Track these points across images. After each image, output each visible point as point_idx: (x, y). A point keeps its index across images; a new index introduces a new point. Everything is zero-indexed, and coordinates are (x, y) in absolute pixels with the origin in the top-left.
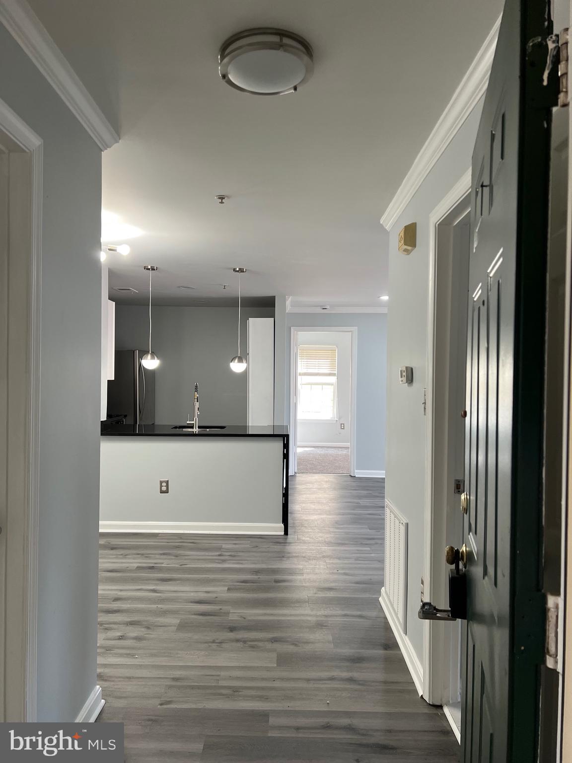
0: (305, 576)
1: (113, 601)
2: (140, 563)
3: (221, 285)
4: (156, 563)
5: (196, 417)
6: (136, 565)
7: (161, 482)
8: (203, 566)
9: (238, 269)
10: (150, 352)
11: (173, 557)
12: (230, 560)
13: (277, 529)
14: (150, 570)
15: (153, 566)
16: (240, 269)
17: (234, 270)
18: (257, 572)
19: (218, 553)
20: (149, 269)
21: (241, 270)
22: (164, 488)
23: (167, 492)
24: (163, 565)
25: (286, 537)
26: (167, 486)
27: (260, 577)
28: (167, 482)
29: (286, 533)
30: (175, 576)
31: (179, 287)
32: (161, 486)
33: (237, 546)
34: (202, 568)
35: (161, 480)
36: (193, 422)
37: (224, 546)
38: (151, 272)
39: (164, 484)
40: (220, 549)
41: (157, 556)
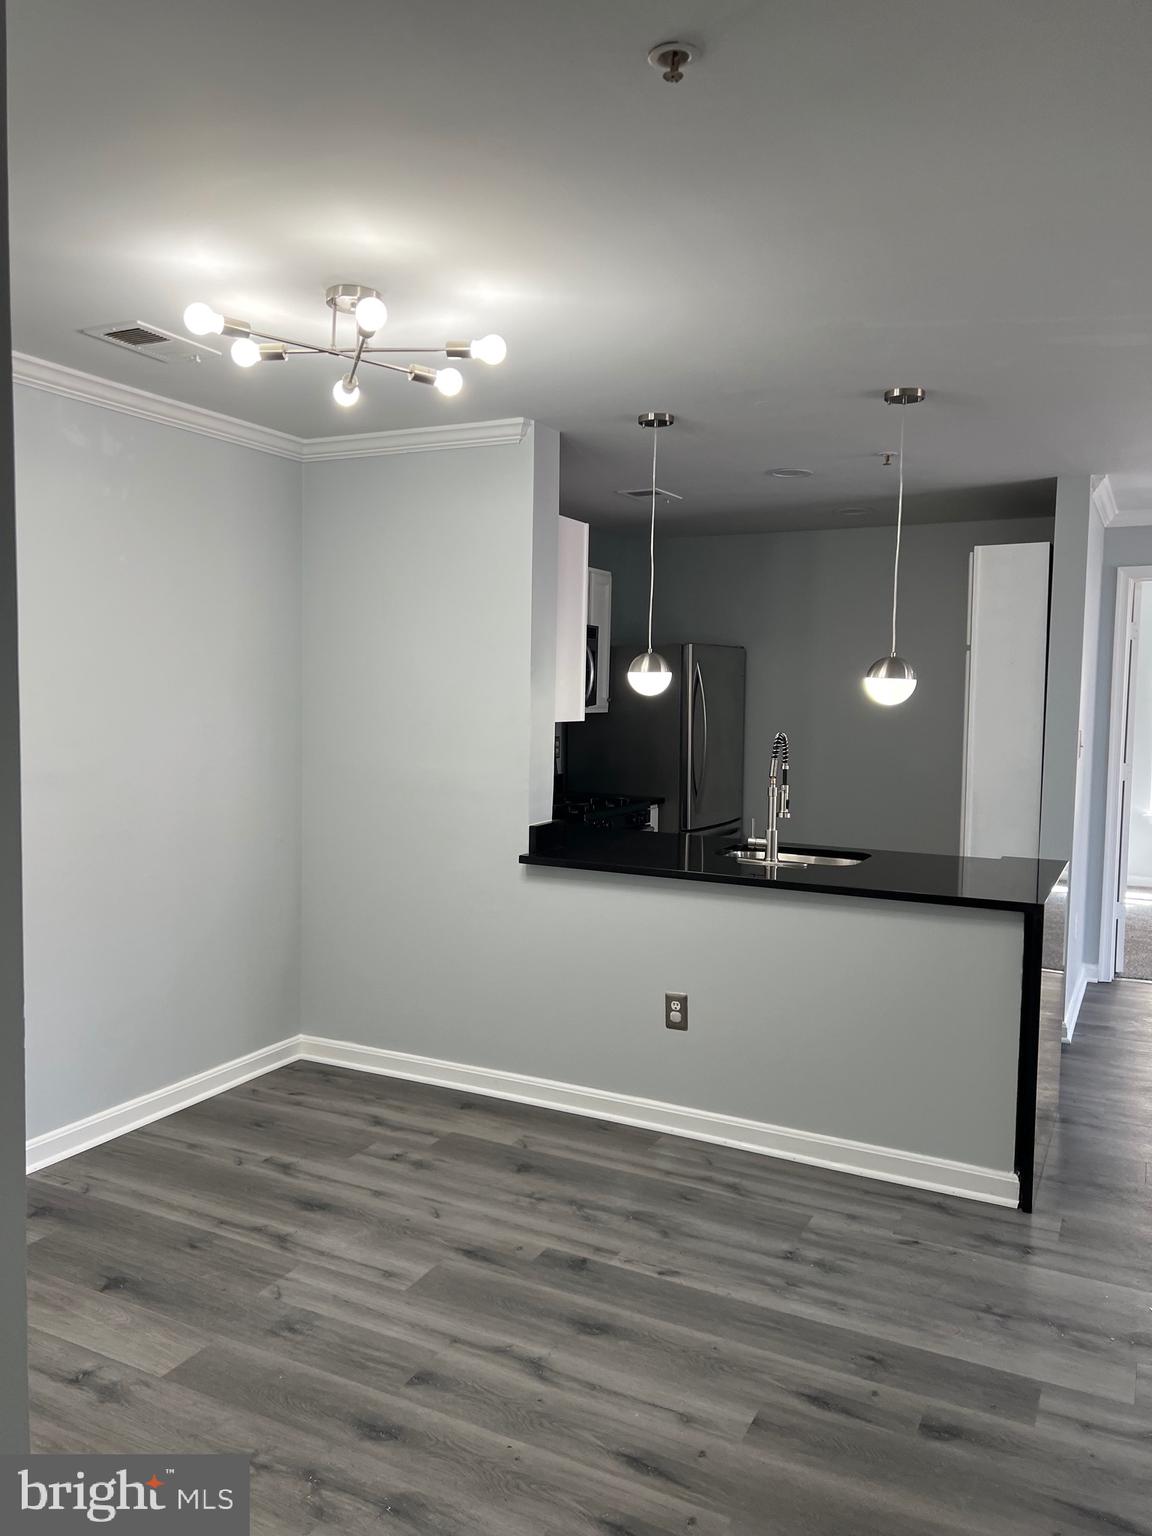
0: (1042, 1429)
1: (410, 1383)
2: (560, 1238)
3: (876, 455)
4: (598, 1250)
5: (773, 829)
6: (545, 1244)
7: (669, 999)
8: (721, 1291)
9: (897, 393)
10: (650, 650)
11: (654, 1235)
12: (813, 1284)
13: (998, 1187)
14: (569, 1274)
15: (584, 1261)
16: (903, 391)
17: (889, 398)
18: (877, 1360)
19: (785, 1246)
20: (650, 424)
21: (909, 396)
22: (676, 1016)
23: (682, 1026)
24: (615, 1262)
25: (1022, 1218)
26: (684, 1011)
27: (882, 1388)
28: (684, 1001)
29: (1026, 1204)
30: (627, 1315)
31: (770, 473)
32: (669, 1010)
33: (855, 1227)
34: (714, 1298)
35: (670, 992)
36: (763, 841)
37: (818, 1221)
38: (655, 430)
39: (676, 1005)
40: (795, 1228)
41: (617, 1222)
